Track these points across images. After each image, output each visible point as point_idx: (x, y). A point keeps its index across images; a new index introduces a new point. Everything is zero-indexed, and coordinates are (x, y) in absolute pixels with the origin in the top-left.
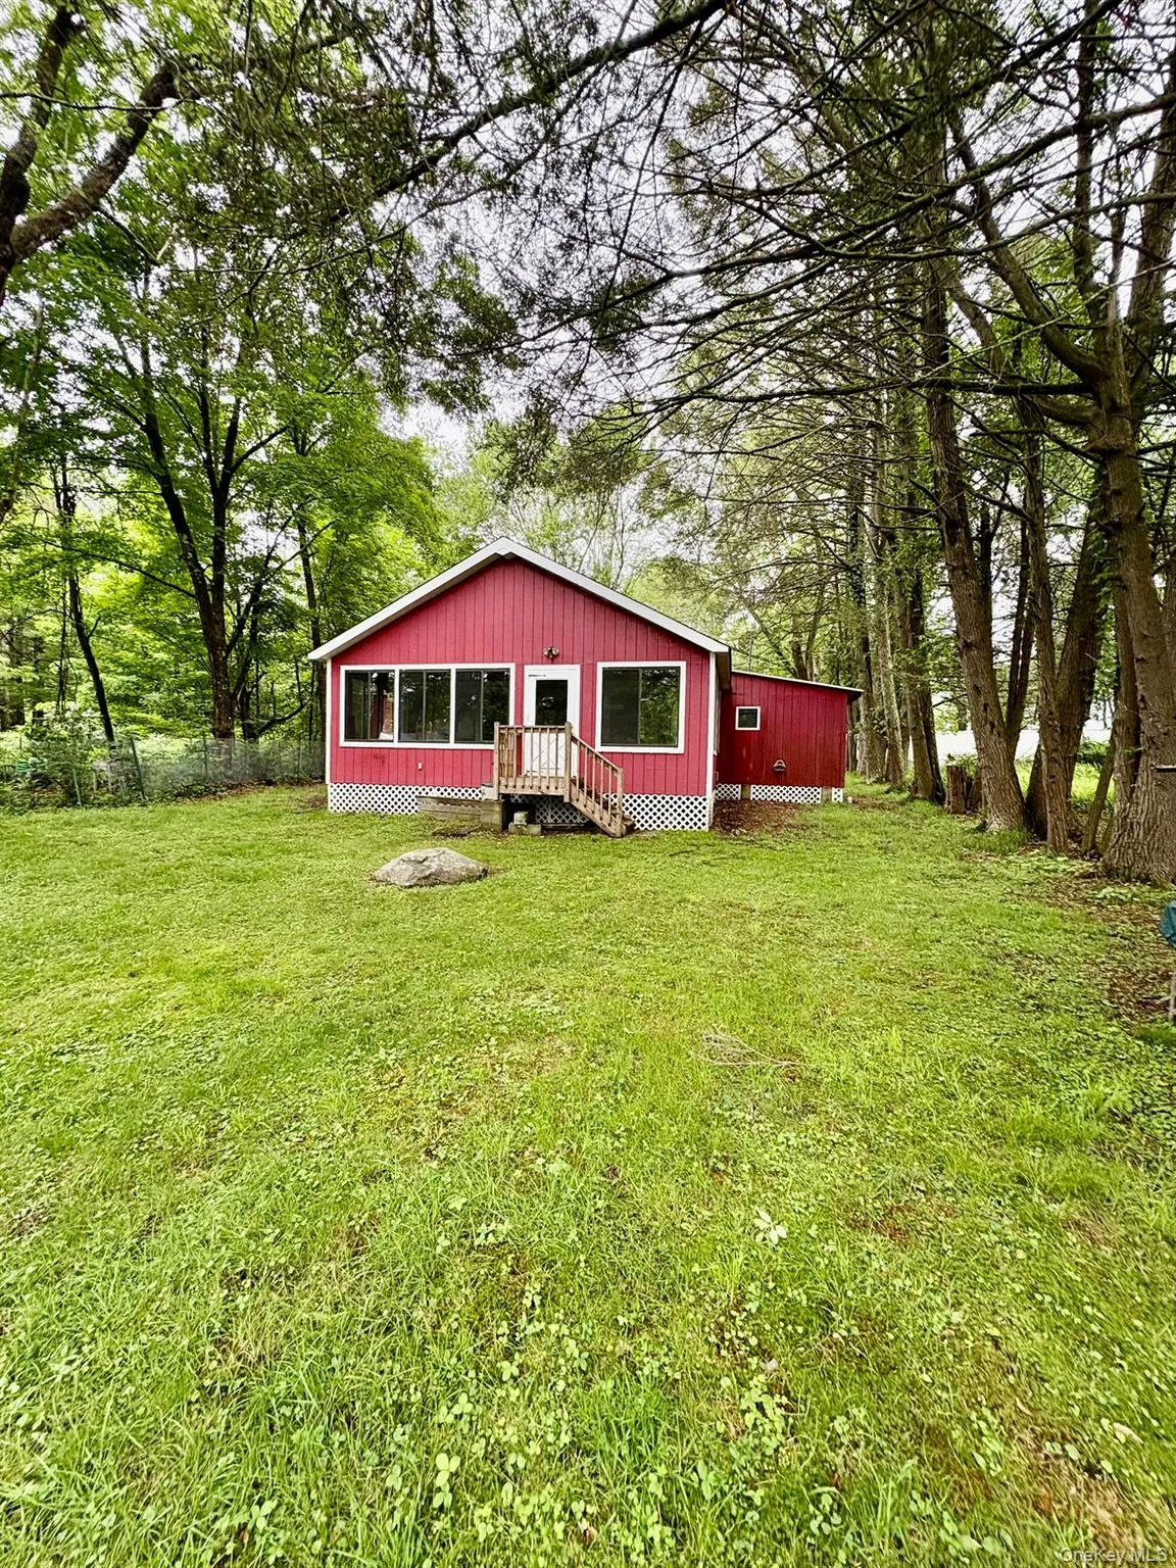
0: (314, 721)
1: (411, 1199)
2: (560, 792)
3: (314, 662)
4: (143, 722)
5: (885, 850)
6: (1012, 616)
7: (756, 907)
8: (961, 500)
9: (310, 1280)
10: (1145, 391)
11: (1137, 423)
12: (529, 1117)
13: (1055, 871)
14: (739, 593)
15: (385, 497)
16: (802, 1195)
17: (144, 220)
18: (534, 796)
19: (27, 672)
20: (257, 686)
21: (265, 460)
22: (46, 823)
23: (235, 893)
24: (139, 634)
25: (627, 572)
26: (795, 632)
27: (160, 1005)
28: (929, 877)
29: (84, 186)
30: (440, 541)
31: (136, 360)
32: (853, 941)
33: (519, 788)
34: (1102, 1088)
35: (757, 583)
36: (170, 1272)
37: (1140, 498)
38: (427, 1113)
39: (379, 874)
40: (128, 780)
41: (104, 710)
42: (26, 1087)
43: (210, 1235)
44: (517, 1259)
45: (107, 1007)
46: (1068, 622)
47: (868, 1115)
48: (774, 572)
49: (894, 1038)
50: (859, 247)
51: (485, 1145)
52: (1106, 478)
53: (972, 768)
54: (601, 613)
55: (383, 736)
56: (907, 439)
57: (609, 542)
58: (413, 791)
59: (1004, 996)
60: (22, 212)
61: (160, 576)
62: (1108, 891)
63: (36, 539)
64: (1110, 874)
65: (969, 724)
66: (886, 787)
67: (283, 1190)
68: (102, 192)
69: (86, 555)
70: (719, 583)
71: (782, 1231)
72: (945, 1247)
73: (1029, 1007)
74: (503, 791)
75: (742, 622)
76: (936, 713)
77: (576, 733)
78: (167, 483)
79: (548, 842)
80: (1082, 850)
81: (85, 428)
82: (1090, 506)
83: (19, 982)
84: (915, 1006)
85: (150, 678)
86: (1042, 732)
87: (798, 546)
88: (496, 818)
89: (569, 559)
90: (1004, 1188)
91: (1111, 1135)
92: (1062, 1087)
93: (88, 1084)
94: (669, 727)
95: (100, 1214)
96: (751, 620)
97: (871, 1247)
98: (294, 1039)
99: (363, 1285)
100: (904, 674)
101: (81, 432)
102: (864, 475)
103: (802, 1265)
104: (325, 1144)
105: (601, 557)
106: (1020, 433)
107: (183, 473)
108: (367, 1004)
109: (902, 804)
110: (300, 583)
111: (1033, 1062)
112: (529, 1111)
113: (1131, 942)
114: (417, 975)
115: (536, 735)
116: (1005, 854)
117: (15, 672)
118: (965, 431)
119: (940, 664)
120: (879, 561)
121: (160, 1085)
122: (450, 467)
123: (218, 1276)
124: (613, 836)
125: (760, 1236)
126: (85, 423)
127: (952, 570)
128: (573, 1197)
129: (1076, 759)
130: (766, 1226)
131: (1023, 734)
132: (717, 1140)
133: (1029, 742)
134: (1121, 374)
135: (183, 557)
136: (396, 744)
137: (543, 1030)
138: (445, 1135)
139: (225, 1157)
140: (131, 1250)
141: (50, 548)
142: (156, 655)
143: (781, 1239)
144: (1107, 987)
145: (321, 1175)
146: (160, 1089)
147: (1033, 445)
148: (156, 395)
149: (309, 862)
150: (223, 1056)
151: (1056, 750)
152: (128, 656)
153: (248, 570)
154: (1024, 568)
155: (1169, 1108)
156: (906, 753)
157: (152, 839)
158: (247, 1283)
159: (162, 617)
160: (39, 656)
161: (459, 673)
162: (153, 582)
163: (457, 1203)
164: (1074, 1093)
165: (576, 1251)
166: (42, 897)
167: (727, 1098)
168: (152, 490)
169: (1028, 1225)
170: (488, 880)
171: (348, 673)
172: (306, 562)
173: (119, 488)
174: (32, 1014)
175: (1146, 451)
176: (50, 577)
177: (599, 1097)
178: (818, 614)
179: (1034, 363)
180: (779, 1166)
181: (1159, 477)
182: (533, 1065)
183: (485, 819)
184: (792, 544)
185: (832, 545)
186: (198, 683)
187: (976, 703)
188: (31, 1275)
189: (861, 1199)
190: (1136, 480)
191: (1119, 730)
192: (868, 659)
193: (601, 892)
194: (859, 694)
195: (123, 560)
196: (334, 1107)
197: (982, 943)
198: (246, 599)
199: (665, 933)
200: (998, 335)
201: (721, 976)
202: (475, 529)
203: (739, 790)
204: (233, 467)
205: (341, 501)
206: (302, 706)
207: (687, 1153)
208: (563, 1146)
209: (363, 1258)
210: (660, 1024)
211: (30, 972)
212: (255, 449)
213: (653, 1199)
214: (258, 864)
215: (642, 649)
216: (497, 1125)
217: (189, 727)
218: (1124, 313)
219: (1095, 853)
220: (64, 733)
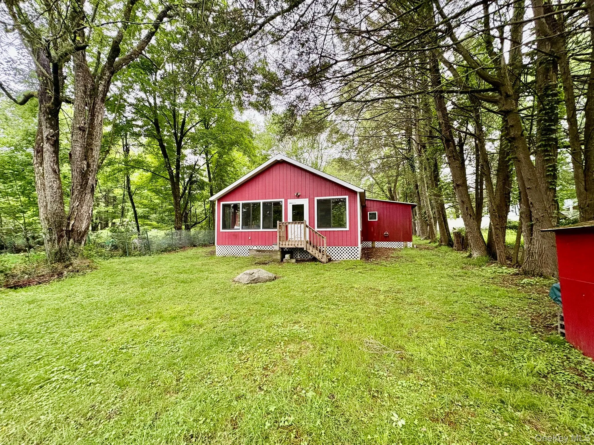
0: (211, 222)
1: (254, 407)
2: (302, 247)
3: (211, 201)
4: (150, 225)
5: (431, 266)
6: (474, 174)
7: (381, 289)
8: (450, 132)
9: (217, 439)
10: (519, 89)
11: (517, 100)
12: (298, 374)
13: (502, 273)
14: (367, 170)
15: (236, 142)
16: (410, 406)
17: (155, 56)
18: (293, 248)
19: (110, 209)
20: (190, 211)
21: (194, 131)
22: (116, 263)
23: (183, 287)
24: (149, 194)
25: (324, 164)
26: (389, 183)
27: (157, 330)
28: (450, 276)
29: (138, 47)
30: (256, 156)
31: (152, 101)
32: (422, 302)
33: (287, 245)
34: (532, 362)
35: (373, 166)
36: (165, 435)
37: (521, 127)
38: (259, 372)
39: (236, 279)
40: (145, 246)
41: (137, 221)
42: (111, 362)
43: (179, 420)
44: (297, 432)
45: (139, 331)
46: (497, 175)
47: (434, 374)
48: (379, 161)
49: (443, 342)
50: (405, 47)
51: (282, 385)
52: (507, 121)
53: (463, 232)
54: (316, 179)
55: (236, 227)
56: (427, 111)
57: (316, 153)
58: (248, 247)
59: (486, 324)
60: (118, 57)
61: (157, 173)
62: (525, 280)
63: (116, 162)
64: (526, 273)
65: (460, 216)
66: (429, 241)
67: (206, 402)
68: (143, 49)
69: (133, 167)
70: (359, 167)
71: (403, 422)
72: (473, 430)
73: (497, 329)
74: (281, 246)
75: (368, 180)
76: (447, 211)
77: (308, 224)
78: (161, 141)
79: (298, 266)
80: (513, 264)
81: (134, 124)
82: (502, 131)
83: (107, 322)
84: (450, 329)
85: (153, 209)
86: (491, 218)
87: (388, 151)
88: (279, 257)
89: (302, 161)
90: (495, 405)
91: (539, 383)
92: (515, 362)
93: (133, 361)
94: (342, 221)
95: (138, 411)
96: (371, 179)
97: (441, 429)
98: (207, 343)
99: (237, 441)
100: (433, 197)
101: (132, 126)
102: (411, 125)
103: (413, 437)
104: (220, 384)
105: (314, 159)
106: (471, 107)
107: (166, 137)
108: (234, 329)
109: (436, 247)
110: (206, 173)
111: (502, 352)
112: (298, 371)
113: (538, 301)
114: (252, 317)
115: (293, 225)
116: (480, 266)
117: (106, 209)
118: (449, 107)
119: (447, 192)
120: (420, 156)
121: (158, 361)
122: (258, 130)
123: (182, 437)
124: (323, 263)
125: (394, 424)
126: (134, 123)
127: (449, 158)
128: (317, 407)
129: (506, 228)
130: (397, 420)
131: (483, 219)
132: (373, 383)
133: (486, 222)
134: (508, 82)
135: (166, 166)
136: (241, 230)
137: (301, 339)
138: (266, 381)
139: (183, 389)
140: (150, 426)
141: (120, 165)
142: (155, 201)
143: (403, 425)
144: (530, 320)
145: (219, 396)
146: (159, 362)
147: (477, 111)
148: (158, 112)
149: (210, 275)
150: (181, 350)
151: (497, 224)
152: (146, 202)
153: (188, 170)
154: (477, 156)
155: (563, 371)
156: (436, 228)
157: (153, 268)
158: (193, 440)
159: (158, 187)
160: (115, 203)
161: (264, 203)
162: (155, 175)
163: (272, 409)
164: (521, 365)
165: (320, 429)
166: (115, 290)
167: (376, 366)
168: (156, 144)
169: (507, 421)
170: (277, 281)
171: (223, 205)
172: (208, 166)
173: (145, 144)
174: (112, 334)
175: (521, 110)
176: (120, 175)
177: (325, 365)
178: (397, 176)
179: (474, 81)
180: (399, 394)
181: (527, 119)
182: (298, 353)
183: (274, 257)
184: (386, 151)
185: (401, 150)
186: (170, 210)
187: (463, 207)
188: (114, 435)
189: (435, 409)
190: (519, 121)
191: (523, 215)
192: (418, 192)
193: (320, 284)
194: (416, 206)
195: (145, 168)
196: (223, 370)
197: (475, 303)
198: (187, 180)
199: (346, 300)
200: (459, 73)
201: (369, 317)
202: (268, 151)
203: (371, 244)
204: (183, 135)
205: (221, 144)
206: (206, 217)
207: (362, 389)
208: (312, 386)
209: (237, 430)
210: (347, 336)
211: (111, 318)
212: (191, 128)
213: (349, 408)
214: (191, 276)
215: (331, 192)
216: (286, 377)
217: (166, 226)
218: (507, 62)
219: (518, 265)
220: (123, 230)
